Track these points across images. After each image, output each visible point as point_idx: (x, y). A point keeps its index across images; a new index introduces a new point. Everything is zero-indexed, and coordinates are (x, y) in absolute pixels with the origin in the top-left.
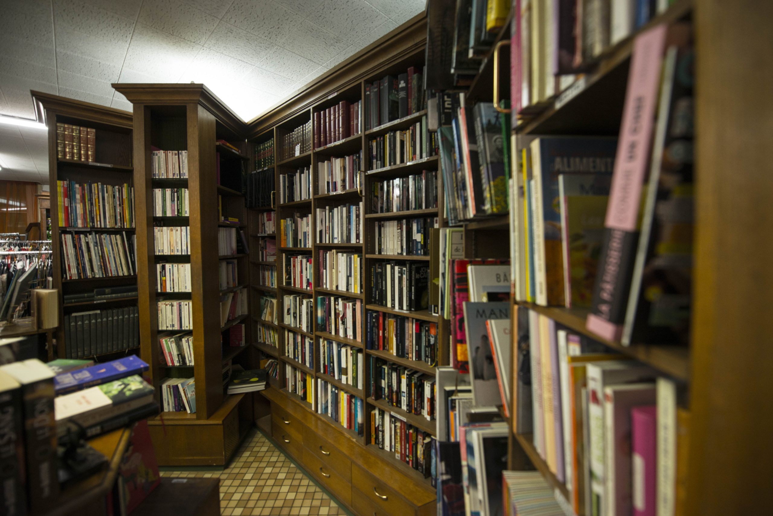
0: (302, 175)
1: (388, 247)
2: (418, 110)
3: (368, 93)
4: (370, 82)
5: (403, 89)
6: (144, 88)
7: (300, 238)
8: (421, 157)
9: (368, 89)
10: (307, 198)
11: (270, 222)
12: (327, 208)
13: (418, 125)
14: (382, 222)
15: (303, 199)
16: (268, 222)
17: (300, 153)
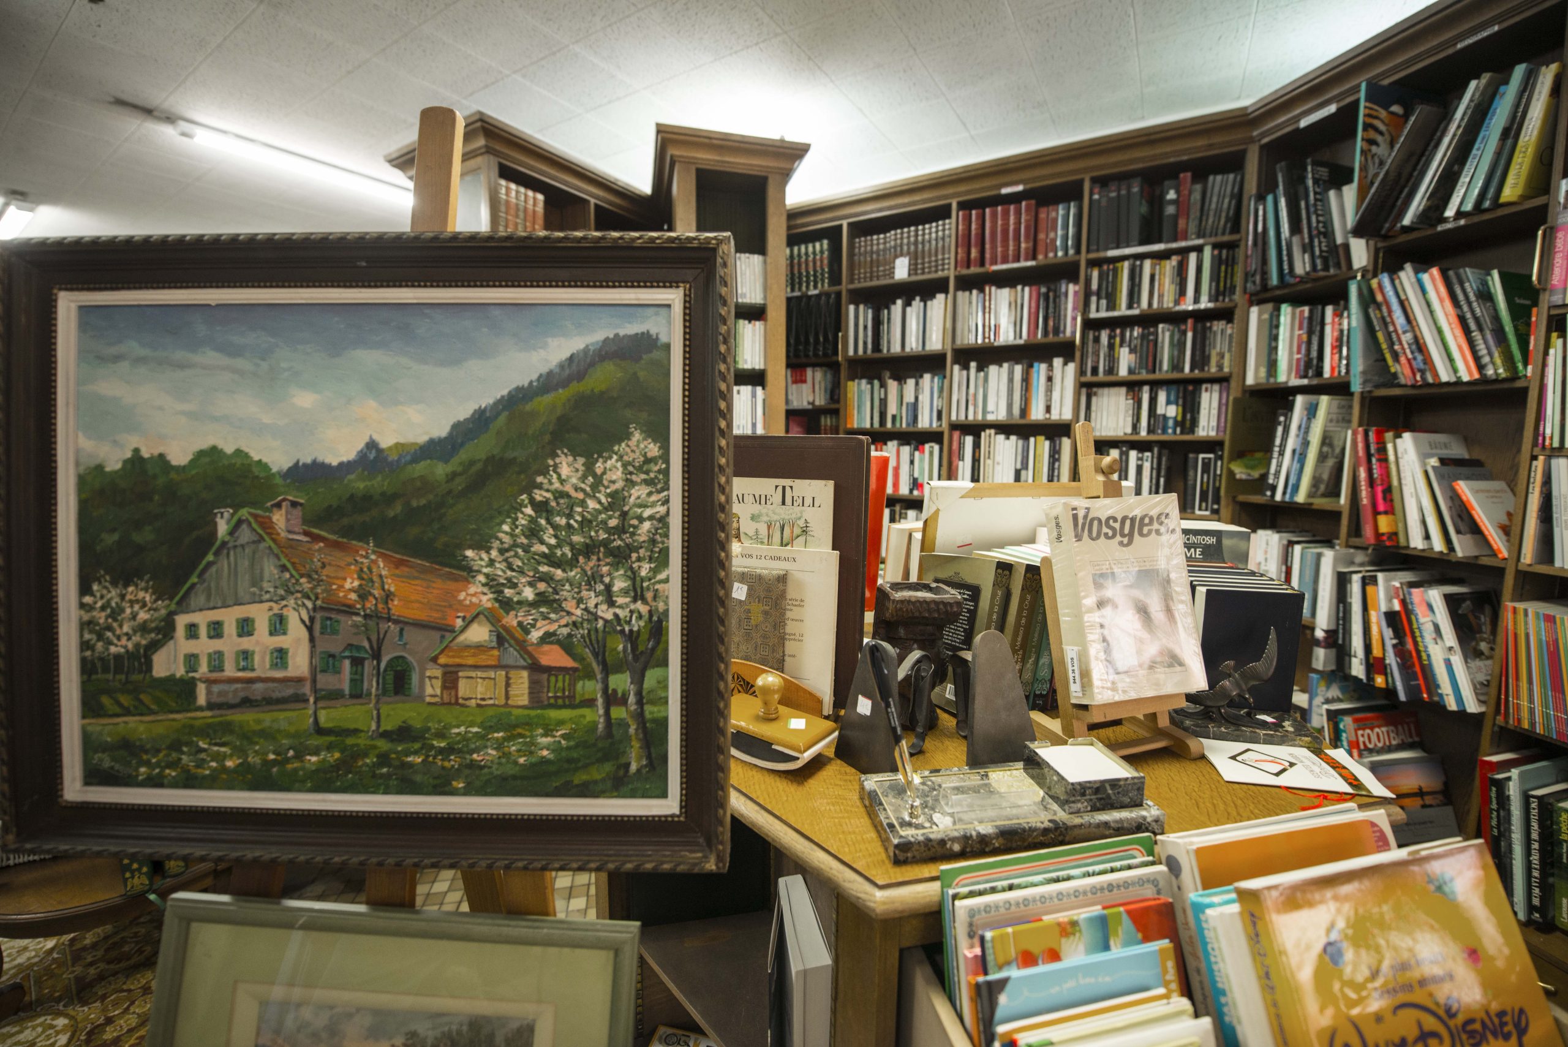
0: (908, 309)
1: (1104, 423)
2: (1199, 237)
3: (1096, 197)
4: (1102, 182)
5: (1172, 202)
6: (710, 138)
7: (894, 412)
8: (1197, 300)
9: (1096, 190)
10: (920, 348)
11: (804, 386)
12: (973, 365)
13: (1193, 257)
14: (1095, 390)
15: (908, 349)
16: (794, 386)
17: (909, 275)
